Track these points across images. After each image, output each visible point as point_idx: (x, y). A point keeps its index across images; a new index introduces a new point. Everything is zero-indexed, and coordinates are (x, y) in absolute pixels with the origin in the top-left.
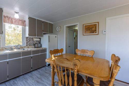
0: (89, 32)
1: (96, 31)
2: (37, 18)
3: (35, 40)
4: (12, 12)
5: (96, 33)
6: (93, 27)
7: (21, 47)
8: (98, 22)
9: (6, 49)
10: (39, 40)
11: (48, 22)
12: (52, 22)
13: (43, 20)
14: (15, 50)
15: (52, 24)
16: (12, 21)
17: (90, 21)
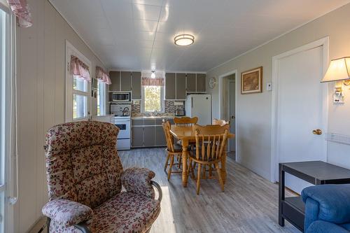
0: (249, 87)
1: (258, 84)
2: (176, 72)
3: (176, 104)
4: (150, 71)
5: (258, 89)
6: (254, 78)
7: (159, 114)
8: (260, 66)
9: (145, 115)
10: (182, 104)
11: (196, 73)
12: (203, 71)
13: (186, 72)
14: (153, 117)
15: (205, 74)
16: (150, 82)
17: (249, 66)
